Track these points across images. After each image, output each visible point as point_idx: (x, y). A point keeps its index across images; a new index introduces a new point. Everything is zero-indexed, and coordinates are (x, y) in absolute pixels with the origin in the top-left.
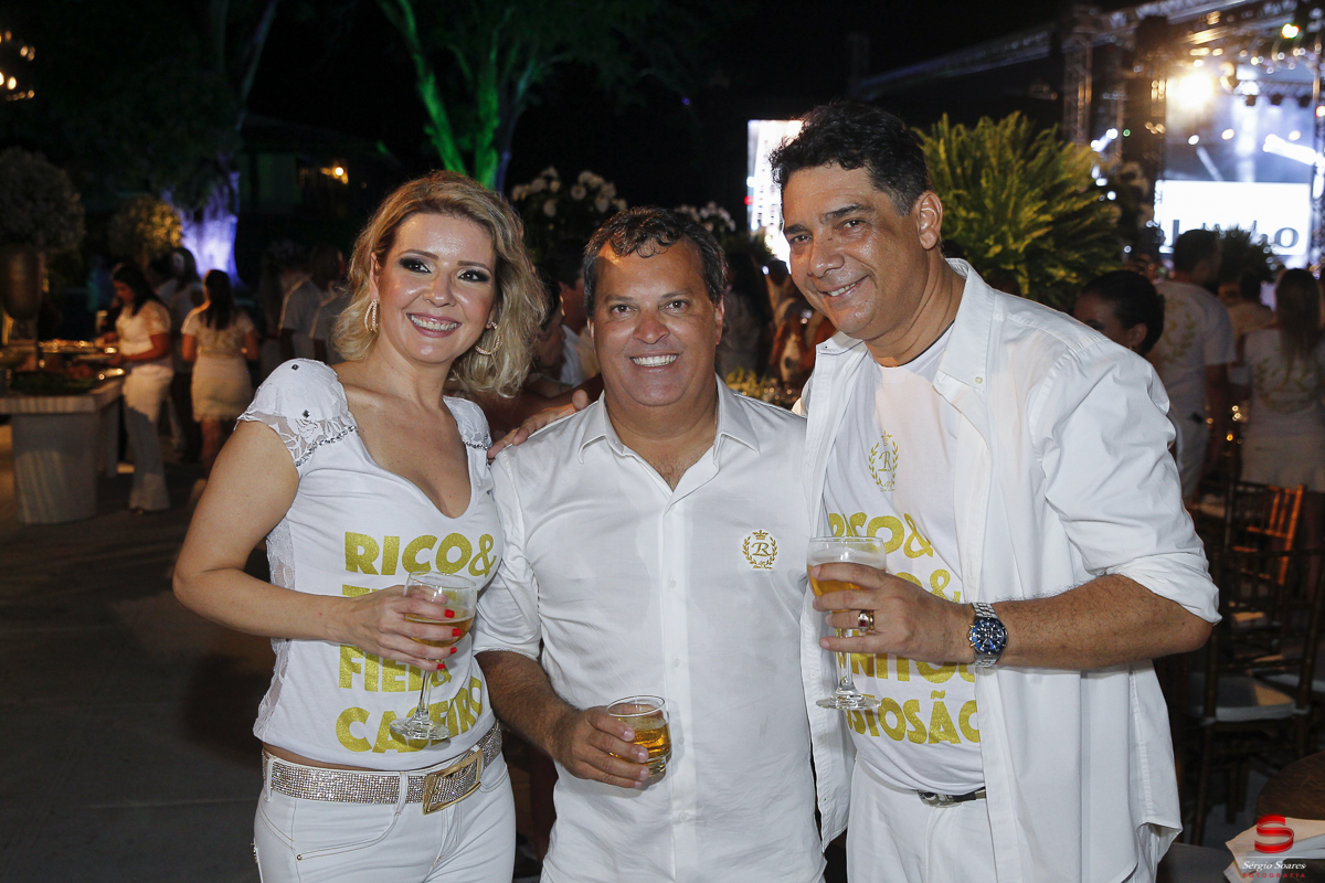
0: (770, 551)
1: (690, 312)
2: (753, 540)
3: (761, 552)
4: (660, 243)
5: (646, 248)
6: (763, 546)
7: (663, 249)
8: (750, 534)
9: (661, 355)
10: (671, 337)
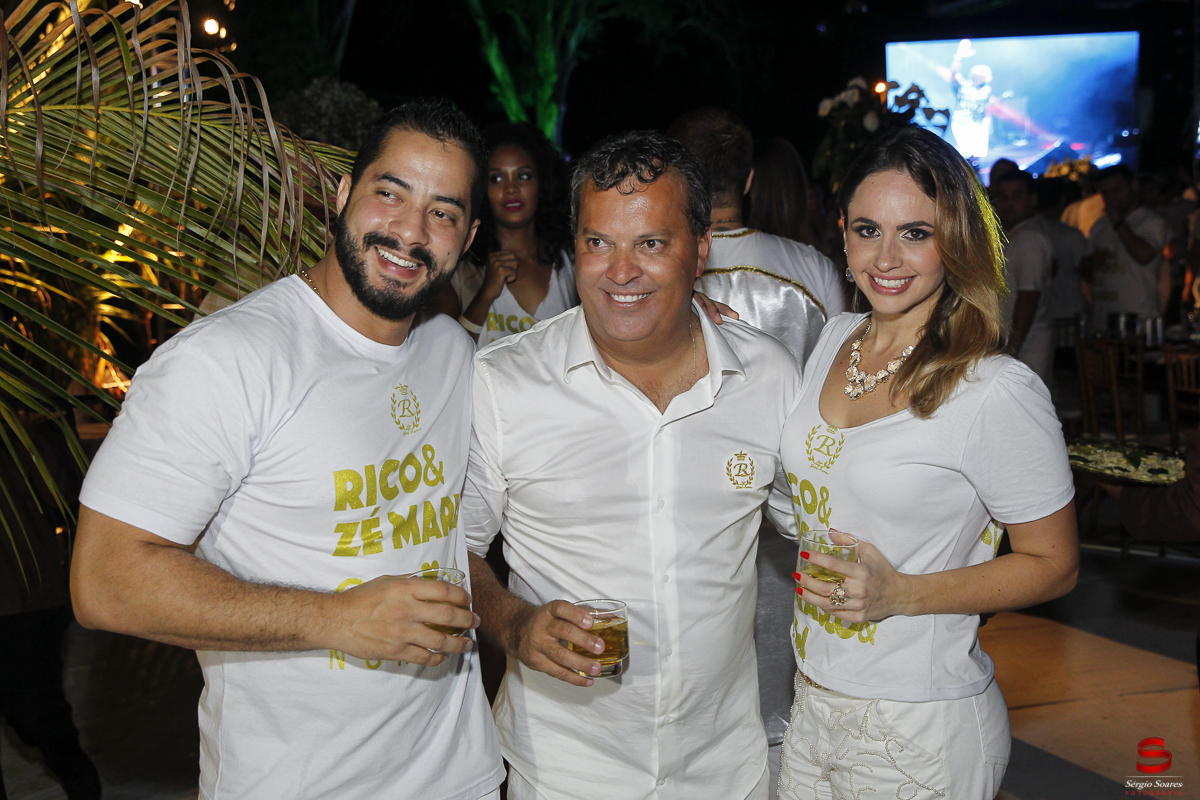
0: (749, 471)
1: (667, 251)
2: (735, 462)
3: (742, 473)
4: (641, 179)
5: (628, 183)
6: (743, 467)
7: (644, 186)
8: (732, 455)
9: (633, 295)
10: (645, 277)
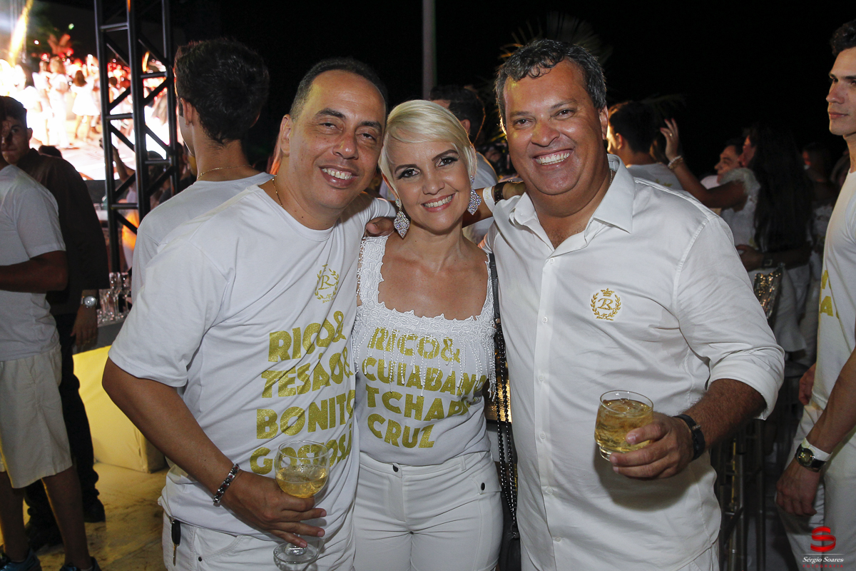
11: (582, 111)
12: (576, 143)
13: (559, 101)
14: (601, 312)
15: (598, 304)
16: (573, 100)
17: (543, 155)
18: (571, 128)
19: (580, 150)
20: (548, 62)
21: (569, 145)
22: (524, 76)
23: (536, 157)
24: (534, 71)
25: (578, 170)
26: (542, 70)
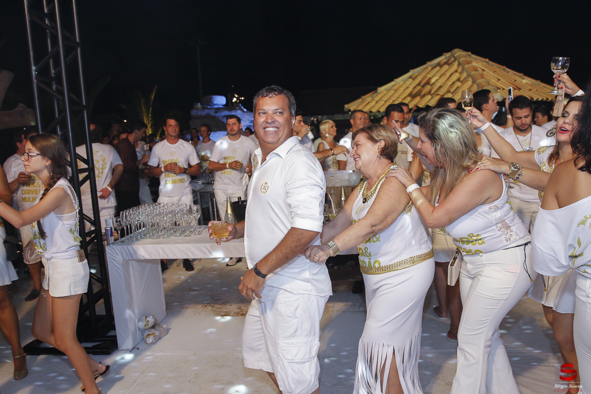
11: (286, 114)
12: (281, 125)
13: (277, 108)
14: (263, 190)
15: (263, 188)
16: (283, 109)
17: (268, 127)
18: (280, 119)
19: (281, 129)
20: (276, 93)
21: (278, 126)
22: (266, 96)
23: (265, 128)
24: (271, 96)
25: (280, 137)
26: (274, 95)
